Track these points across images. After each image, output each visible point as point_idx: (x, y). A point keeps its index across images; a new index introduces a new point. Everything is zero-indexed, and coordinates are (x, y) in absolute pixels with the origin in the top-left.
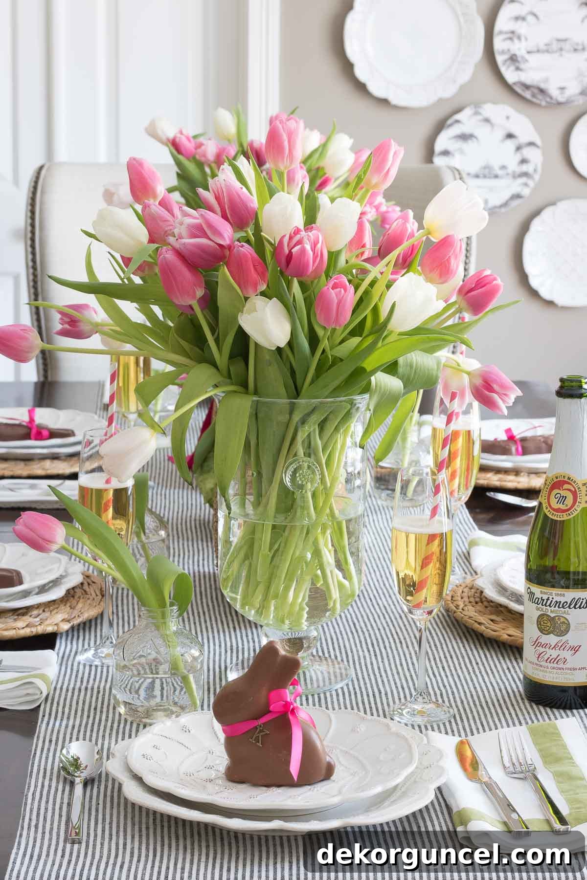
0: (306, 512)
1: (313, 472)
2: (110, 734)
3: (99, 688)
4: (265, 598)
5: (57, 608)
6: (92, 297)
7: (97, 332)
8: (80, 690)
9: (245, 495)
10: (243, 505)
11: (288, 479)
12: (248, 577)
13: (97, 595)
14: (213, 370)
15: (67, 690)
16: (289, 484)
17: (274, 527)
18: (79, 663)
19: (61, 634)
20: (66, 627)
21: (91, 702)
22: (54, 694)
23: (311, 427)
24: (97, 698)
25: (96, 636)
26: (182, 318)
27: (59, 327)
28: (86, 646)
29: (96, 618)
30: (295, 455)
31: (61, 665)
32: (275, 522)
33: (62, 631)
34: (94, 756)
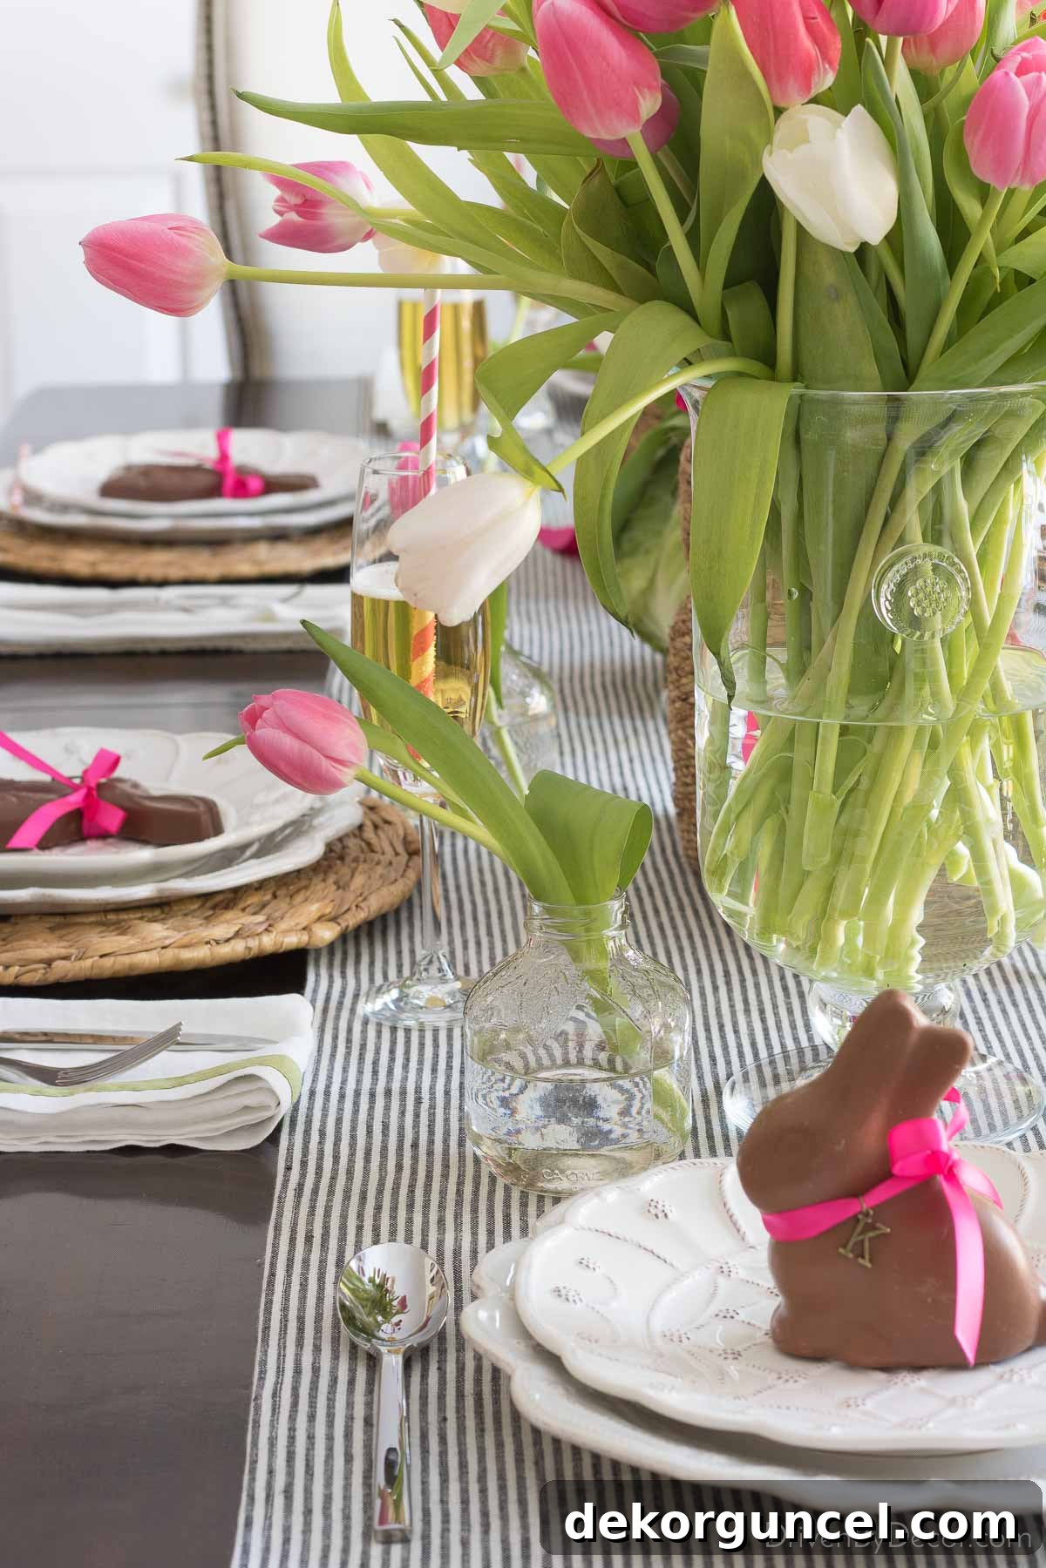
0: (927, 690)
1: (950, 579)
2: (458, 1216)
3: (418, 1090)
4: (824, 914)
5: (306, 888)
6: (354, 140)
7: (368, 236)
8: (372, 1095)
9: (764, 645)
10: (759, 671)
11: (884, 605)
12: (779, 855)
13: (397, 854)
14: (685, 319)
15: (342, 1096)
16: (888, 618)
17: (844, 730)
18: (366, 1022)
19: (318, 951)
20: (326, 934)
21: (401, 1128)
22: (310, 1109)
23: (945, 464)
24: (417, 1115)
25: (399, 953)
26: (596, 181)
27: (272, 220)
28: (379, 979)
29: (397, 912)
30: (901, 541)
31: (322, 1029)
32: (847, 717)
33: (320, 944)
34: (423, 1287)
